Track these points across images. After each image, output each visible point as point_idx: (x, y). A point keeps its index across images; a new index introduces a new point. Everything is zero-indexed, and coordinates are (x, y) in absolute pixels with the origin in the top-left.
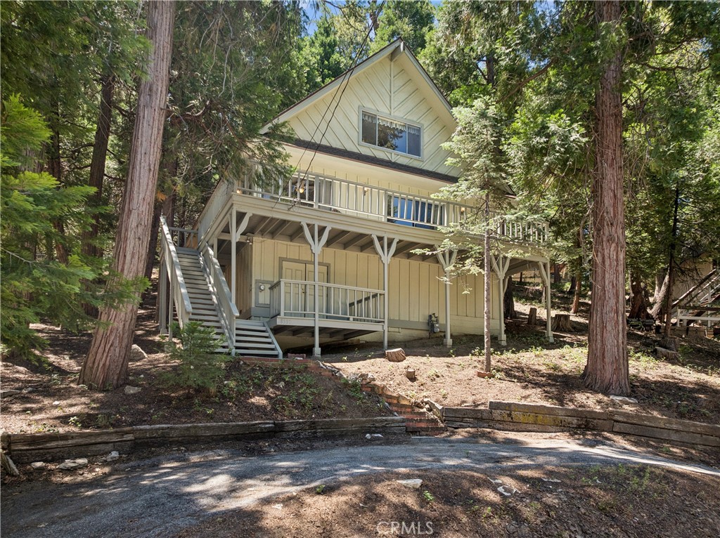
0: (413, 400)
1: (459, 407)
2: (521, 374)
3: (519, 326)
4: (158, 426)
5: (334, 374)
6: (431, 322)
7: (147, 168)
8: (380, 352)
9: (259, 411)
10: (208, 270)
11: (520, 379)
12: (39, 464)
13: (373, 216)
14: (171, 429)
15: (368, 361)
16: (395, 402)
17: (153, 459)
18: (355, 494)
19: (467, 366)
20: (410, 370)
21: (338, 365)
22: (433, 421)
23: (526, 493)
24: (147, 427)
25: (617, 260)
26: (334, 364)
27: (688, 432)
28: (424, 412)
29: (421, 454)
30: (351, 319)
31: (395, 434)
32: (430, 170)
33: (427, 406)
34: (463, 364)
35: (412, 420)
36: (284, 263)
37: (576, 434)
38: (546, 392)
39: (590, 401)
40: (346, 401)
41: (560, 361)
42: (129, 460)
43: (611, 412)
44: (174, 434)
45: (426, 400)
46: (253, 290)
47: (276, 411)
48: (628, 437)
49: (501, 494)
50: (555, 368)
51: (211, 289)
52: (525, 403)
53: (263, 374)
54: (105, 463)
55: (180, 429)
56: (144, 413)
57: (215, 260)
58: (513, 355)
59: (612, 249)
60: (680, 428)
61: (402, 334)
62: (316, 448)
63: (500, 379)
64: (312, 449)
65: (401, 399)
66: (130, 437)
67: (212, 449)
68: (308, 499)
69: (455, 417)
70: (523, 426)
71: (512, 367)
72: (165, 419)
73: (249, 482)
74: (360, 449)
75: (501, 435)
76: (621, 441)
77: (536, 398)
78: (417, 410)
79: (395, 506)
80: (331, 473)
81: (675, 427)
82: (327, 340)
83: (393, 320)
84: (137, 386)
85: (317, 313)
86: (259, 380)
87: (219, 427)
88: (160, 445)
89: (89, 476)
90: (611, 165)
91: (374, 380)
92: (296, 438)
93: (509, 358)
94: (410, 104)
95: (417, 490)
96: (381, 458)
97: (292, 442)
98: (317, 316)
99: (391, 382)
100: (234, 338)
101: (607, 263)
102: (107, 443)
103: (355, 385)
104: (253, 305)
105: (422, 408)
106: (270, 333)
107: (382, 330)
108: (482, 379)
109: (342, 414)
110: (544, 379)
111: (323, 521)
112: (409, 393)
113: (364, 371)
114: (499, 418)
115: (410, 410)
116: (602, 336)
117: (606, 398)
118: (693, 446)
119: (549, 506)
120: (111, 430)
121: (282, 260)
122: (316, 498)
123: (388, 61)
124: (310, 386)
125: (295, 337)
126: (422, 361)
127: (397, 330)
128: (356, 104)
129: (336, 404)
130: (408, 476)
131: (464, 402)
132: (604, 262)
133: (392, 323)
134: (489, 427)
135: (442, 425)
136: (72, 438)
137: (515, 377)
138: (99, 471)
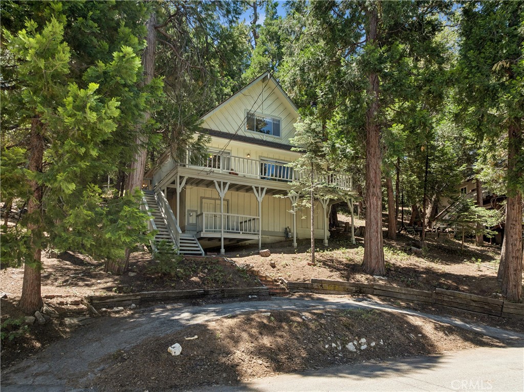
0: (273, 278)
1: (296, 282)
2: (331, 264)
3: (339, 233)
4: (151, 292)
5: (232, 265)
6: (287, 232)
7: (140, 163)
8: (257, 251)
9: (196, 285)
10: (161, 204)
11: (330, 266)
12: (104, 309)
13: (254, 176)
14: (157, 293)
15: (250, 257)
16: (264, 279)
17: (151, 307)
18: (244, 318)
19: (303, 259)
20: (273, 262)
21: (234, 259)
22: (283, 289)
23: (314, 319)
24: (146, 292)
25: (377, 205)
26: (232, 259)
27: (410, 294)
28: (279, 285)
29: (274, 305)
30: (241, 233)
31: (263, 295)
32: (286, 144)
33: (281, 281)
34: (301, 258)
35: (272, 289)
36: (204, 200)
37: (354, 295)
38: (341, 274)
39: (362, 278)
40: (239, 279)
41: (356, 256)
42: (140, 308)
43: (373, 284)
44: (158, 296)
45: (280, 278)
46: (186, 216)
47: (205, 284)
48: (380, 297)
49: (303, 319)
50: (351, 260)
51: (163, 216)
52: (330, 280)
53: (196, 265)
54: (130, 309)
55: (161, 294)
56: (142, 286)
57: (166, 200)
58: (329, 252)
59: (374, 200)
60: (406, 292)
61: (270, 239)
62: (225, 303)
63: (319, 266)
64: (223, 303)
65: (267, 277)
66: (139, 297)
67: (176, 303)
68: (225, 320)
69: (294, 287)
70: (328, 292)
71: (328, 260)
72: (153, 289)
73: (199, 315)
74: (246, 303)
75: (316, 296)
76: (376, 299)
77: (336, 277)
78: (275, 283)
79: (259, 322)
80: (233, 311)
81: (403, 292)
82: (228, 243)
83: (265, 231)
84: (134, 272)
85: (222, 230)
86: (195, 268)
87: (179, 293)
88: (152, 301)
89: (126, 315)
90: (374, 157)
91: (253, 267)
92: (214, 298)
93: (327, 254)
94: (274, 107)
95: (268, 317)
96: (256, 306)
97: (213, 299)
98: (222, 232)
99: (262, 269)
100: (179, 245)
101: (372, 207)
102: (129, 300)
103: (243, 271)
104: (186, 224)
105: (278, 282)
106: (197, 241)
107: (258, 238)
108: (310, 267)
109: (236, 285)
110: (343, 267)
111: (231, 327)
112: (271, 274)
113: (248, 263)
114: (316, 287)
115: (271, 283)
116: (370, 245)
117: (371, 277)
118: (412, 301)
119: (322, 324)
120: (131, 294)
121: (202, 198)
122: (228, 320)
123: (261, 82)
124: (220, 271)
125: (209, 242)
126: (279, 256)
127: (267, 237)
128: (243, 108)
129: (234, 280)
130: (265, 312)
131: (299, 279)
132: (370, 206)
133: (264, 233)
134: (311, 292)
135: (288, 291)
136: (116, 298)
137: (328, 265)
138: (129, 312)
